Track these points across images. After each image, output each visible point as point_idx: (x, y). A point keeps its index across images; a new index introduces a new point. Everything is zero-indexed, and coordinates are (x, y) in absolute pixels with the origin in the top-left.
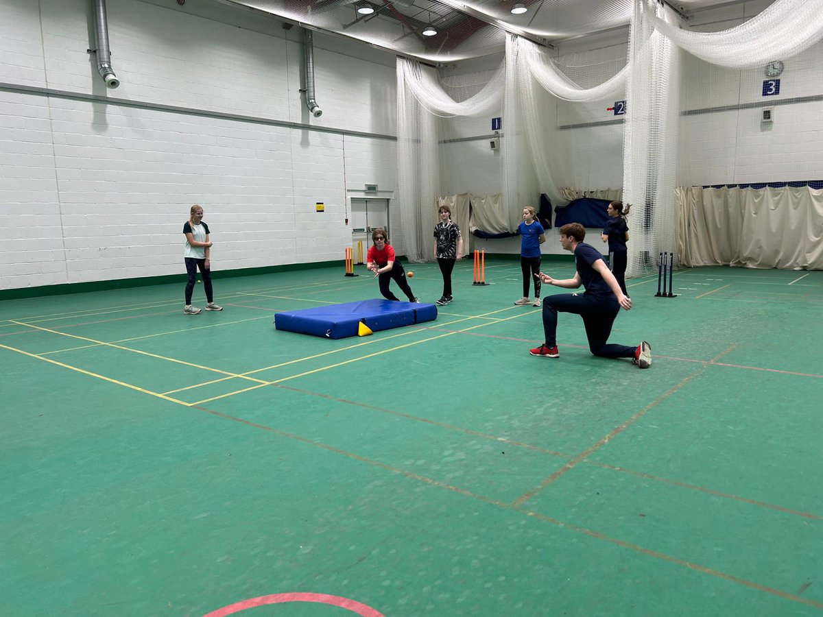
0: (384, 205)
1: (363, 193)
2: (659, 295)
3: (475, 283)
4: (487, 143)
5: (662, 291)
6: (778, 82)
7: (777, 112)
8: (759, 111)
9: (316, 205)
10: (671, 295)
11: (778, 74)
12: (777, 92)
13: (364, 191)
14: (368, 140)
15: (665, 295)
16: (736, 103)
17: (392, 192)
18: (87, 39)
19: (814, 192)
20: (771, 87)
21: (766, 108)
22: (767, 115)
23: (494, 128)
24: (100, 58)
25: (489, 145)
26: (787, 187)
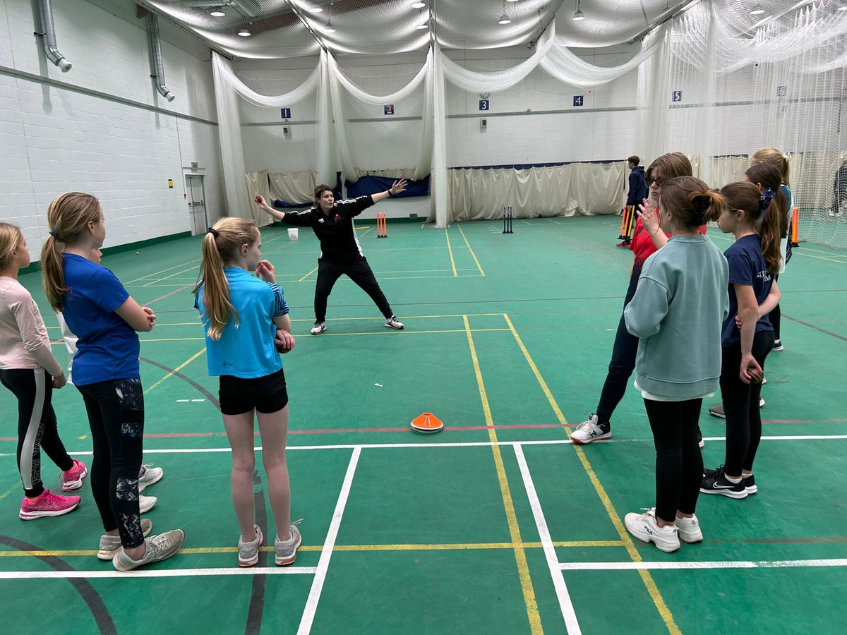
0: (199, 181)
1: (190, 171)
2: (505, 232)
3: (379, 236)
4: (281, 128)
5: (506, 230)
6: (487, 102)
7: (489, 120)
8: (478, 120)
9: (168, 182)
10: (511, 232)
11: (487, 97)
12: (487, 109)
13: (191, 168)
14: (188, 122)
15: (508, 232)
16: (465, 113)
17: (204, 169)
18: (33, 23)
19: (518, 172)
20: (484, 105)
21: (483, 118)
22: (484, 123)
23: (283, 116)
24: (48, 43)
25: (283, 130)
26: (503, 169)
